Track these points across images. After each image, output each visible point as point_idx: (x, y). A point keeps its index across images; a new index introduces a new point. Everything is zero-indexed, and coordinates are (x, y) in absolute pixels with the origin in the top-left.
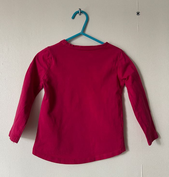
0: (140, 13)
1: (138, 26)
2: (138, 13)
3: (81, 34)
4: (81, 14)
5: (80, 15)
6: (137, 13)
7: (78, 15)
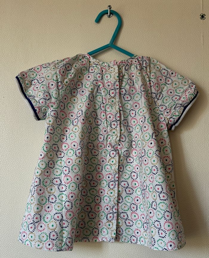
0: (205, 15)
1: (203, 36)
2: (203, 17)
3: (109, 45)
4: (111, 15)
5: (109, 17)
6: (200, 17)
7: (106, 17)
